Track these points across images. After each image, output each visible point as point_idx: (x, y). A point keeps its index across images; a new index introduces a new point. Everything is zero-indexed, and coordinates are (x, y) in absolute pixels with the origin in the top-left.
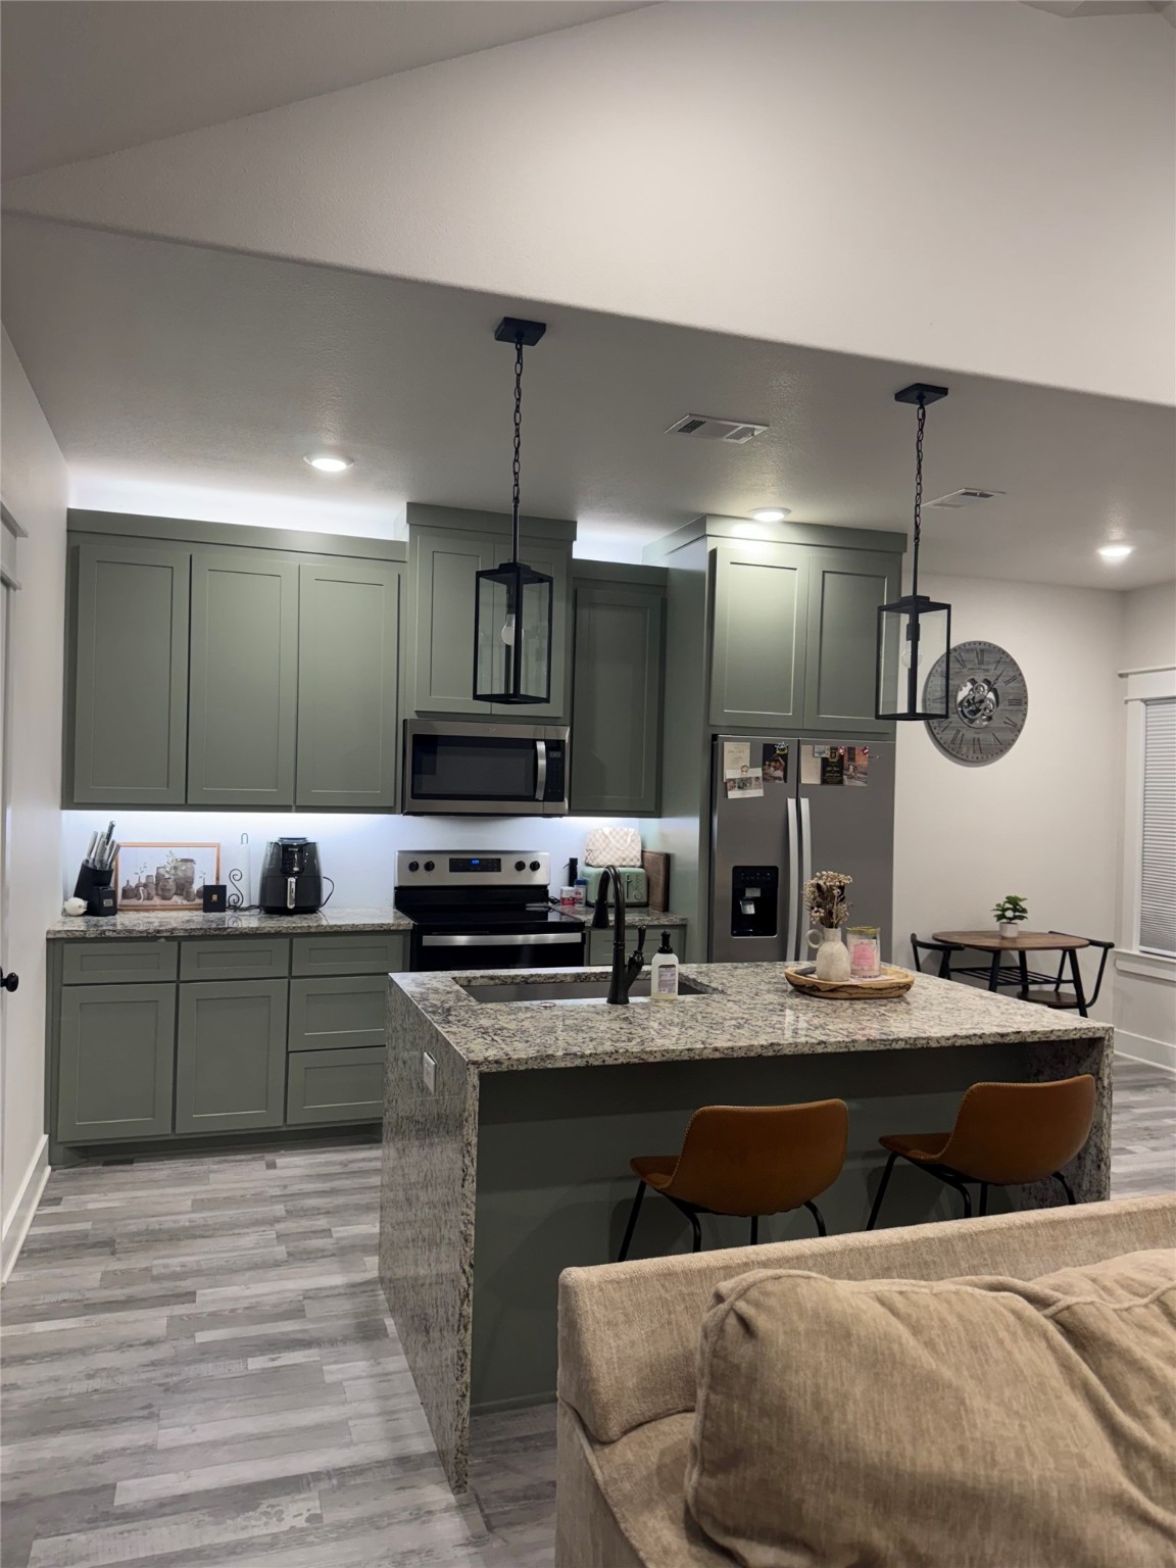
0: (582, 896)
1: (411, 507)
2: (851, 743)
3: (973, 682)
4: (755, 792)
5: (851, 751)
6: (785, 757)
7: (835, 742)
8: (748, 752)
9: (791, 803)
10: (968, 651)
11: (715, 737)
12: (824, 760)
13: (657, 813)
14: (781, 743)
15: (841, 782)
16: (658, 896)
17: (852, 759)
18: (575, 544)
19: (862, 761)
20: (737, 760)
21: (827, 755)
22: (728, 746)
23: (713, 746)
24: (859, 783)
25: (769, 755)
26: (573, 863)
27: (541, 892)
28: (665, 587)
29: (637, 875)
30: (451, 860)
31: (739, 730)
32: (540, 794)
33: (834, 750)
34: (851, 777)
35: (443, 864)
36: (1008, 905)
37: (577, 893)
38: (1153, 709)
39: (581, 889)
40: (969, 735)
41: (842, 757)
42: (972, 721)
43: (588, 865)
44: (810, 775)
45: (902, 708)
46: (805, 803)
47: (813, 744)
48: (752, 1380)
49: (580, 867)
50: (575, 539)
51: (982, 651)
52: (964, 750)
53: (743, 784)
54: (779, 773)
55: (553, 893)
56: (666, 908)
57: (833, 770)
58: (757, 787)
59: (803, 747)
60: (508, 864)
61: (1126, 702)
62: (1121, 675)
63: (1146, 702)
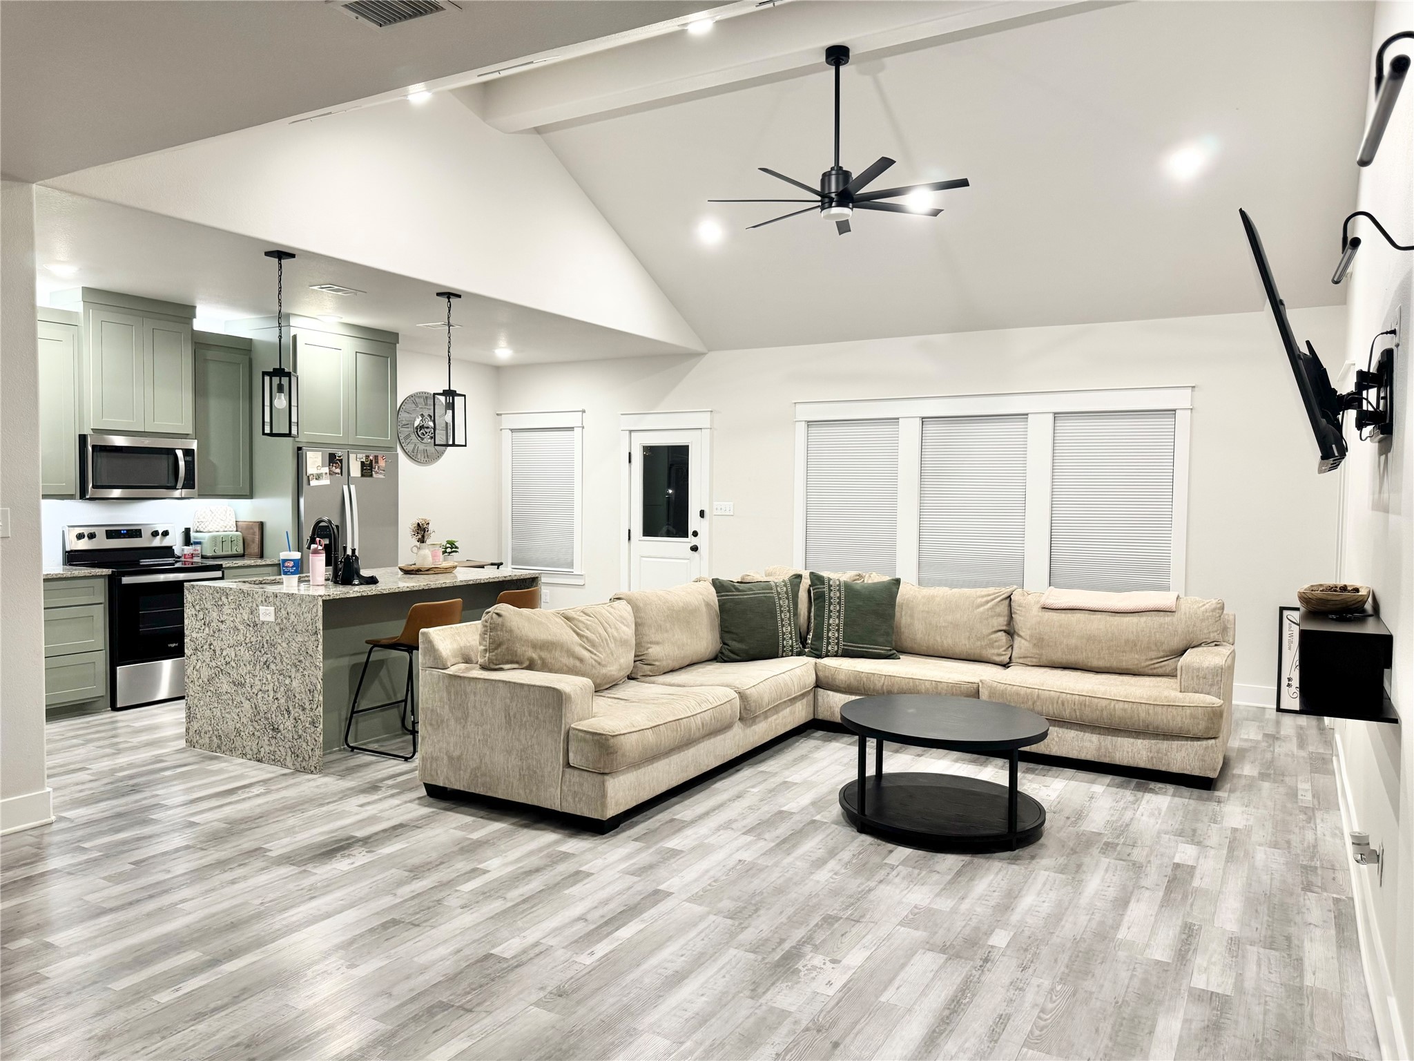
0: (199, 552)
1: (84, 289)
2: (376, 453)
3: (422, 415)
4: (326, 481)
5: (376, 457)
6: (341, 461)
7: (368, 452)
8: (320, 458)
9: (345, 488)
10: (419, 397)
11: (299, 449)
12: (362, 463)
13: (250, 496)
14: (339, 453)
15: (371, 476)
16: (255, 548)
17: (377, 462)
18: (195, 321)
19: (382, 463)
20: (315, 462)
21: (364, 460)
22: (309, 454)
23: (298, 454)
24: (381, 476)
25: (332, 459)
26: (187, 531)
27: (168, 551)
28: (251, 351)
29: (237, 536)
30: (107, 531)
31: (315, 445)
32: (180, 484)
33: (367, 457)
34: (377, 473)
35: (100, 533)
36: (448, 545)
37: (195, 550)
38: (515, 434)
39: (198, 547)
40: (421, 447)
41: (371, 461)
42: (423, 439)
43: (197, 532)
44: (355, 471)
45: (451, 443)
46: (353, 487)
47: (356, 453)
48: (503, 625)
49: (192, 534)
50: (194, 316)
51: (426, 397)
52: (419, 456)
53: (318, 477)
54: (338, 471)
55: (177, 552)
56: (262, 556)
57: (367, 469)
58: (326, 479)
59: (351, 455)
60: (146, 534)
61: (501, 430)
62: (498, 414)
63: (512, 430)
